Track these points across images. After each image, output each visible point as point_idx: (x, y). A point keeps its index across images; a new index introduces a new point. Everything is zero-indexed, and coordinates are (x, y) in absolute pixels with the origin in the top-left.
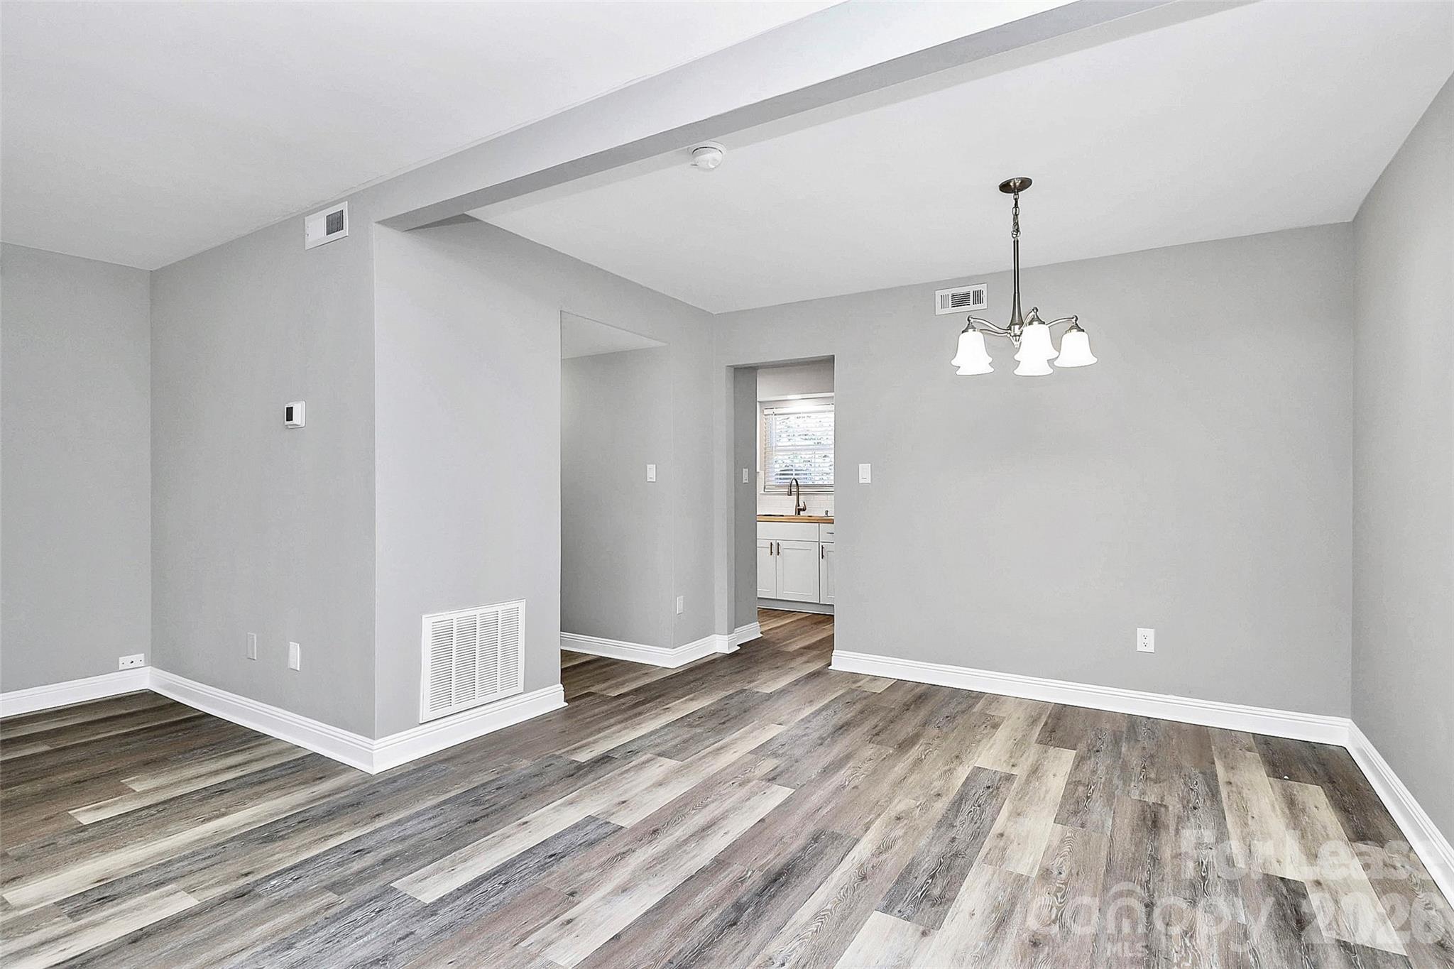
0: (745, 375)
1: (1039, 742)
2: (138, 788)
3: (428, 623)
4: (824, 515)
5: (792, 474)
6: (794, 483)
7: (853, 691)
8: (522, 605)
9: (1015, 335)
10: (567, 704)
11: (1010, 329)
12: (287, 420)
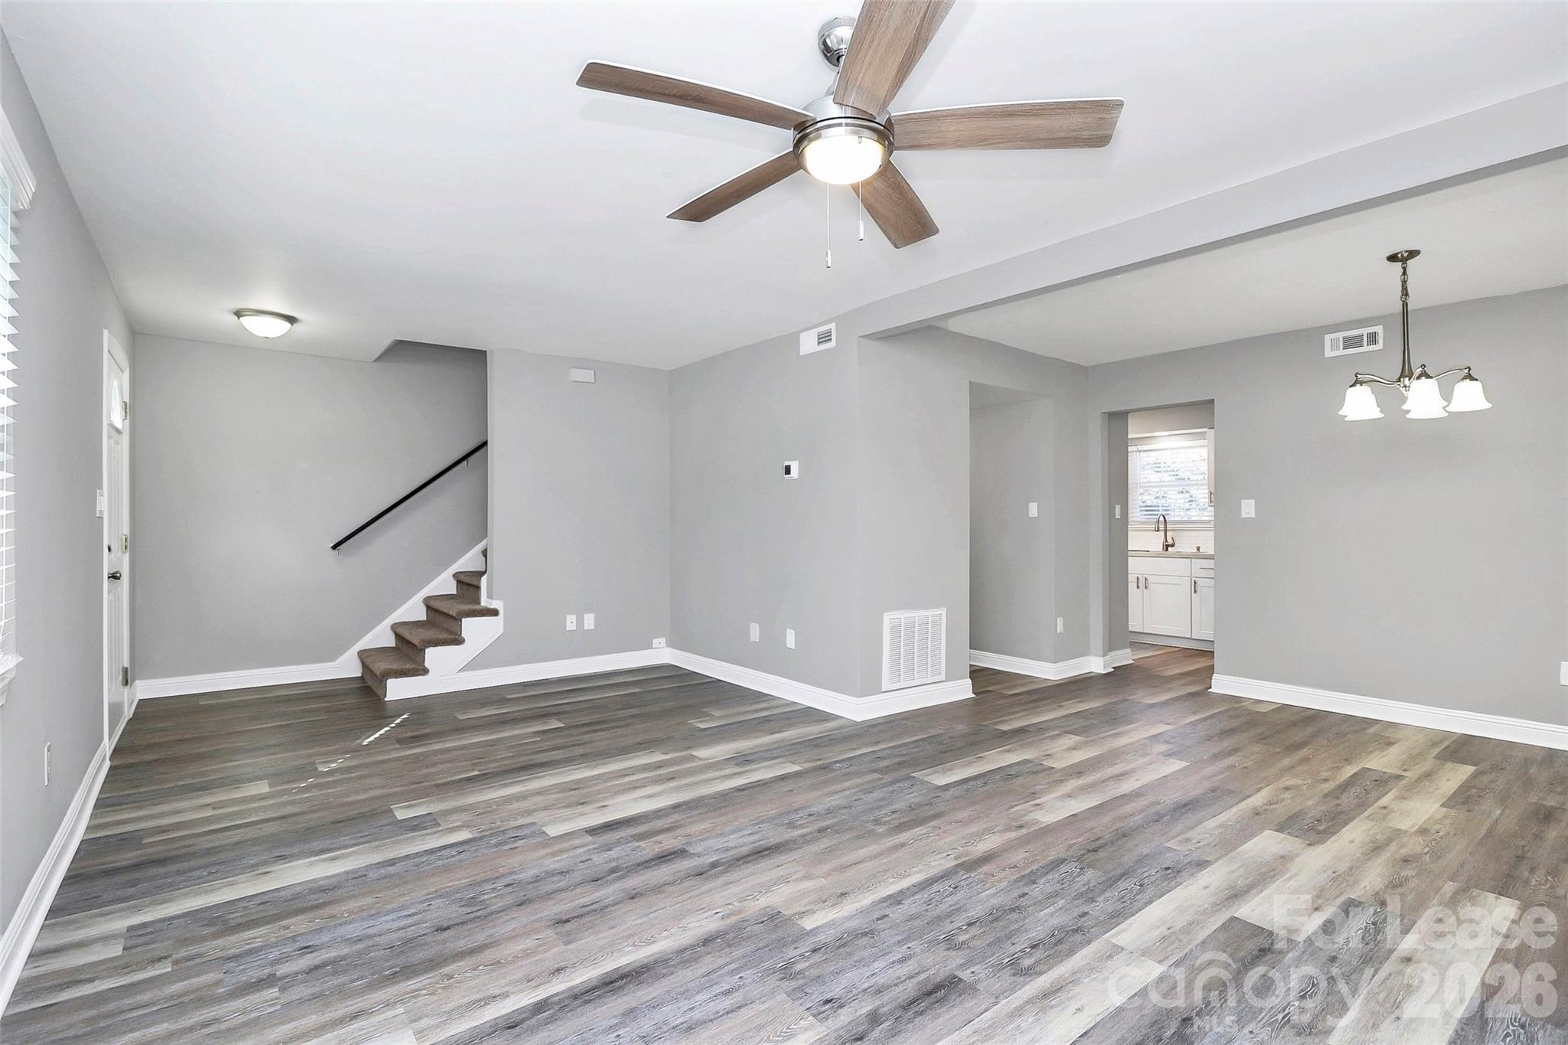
0: (1117, 420)
1: (1437, 757)
2: (717, 714)
3: (887, 618)
4: (1195, 550)
5: (1159, 510)
6: (1162, 519)
7: (1236, 709)
8: (943, 612)
9: (1405, 386)
10: (974, 696)
11: (1400, 381)
12: (786, 474)
